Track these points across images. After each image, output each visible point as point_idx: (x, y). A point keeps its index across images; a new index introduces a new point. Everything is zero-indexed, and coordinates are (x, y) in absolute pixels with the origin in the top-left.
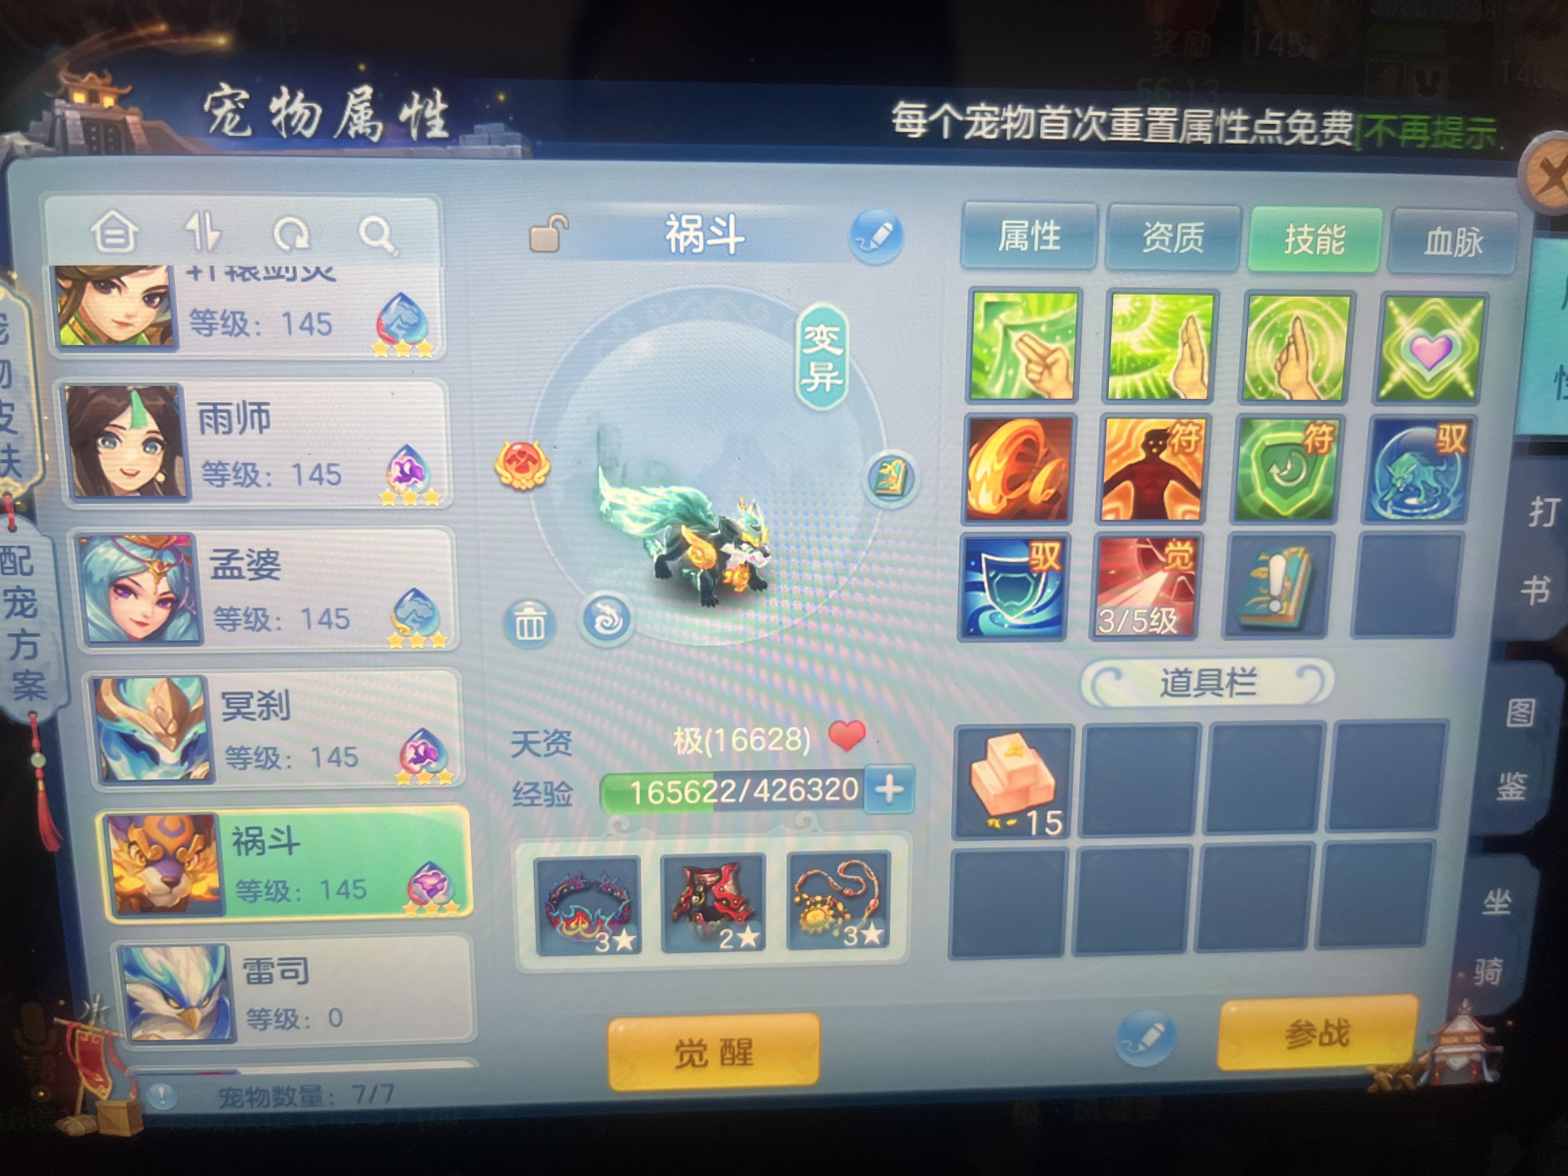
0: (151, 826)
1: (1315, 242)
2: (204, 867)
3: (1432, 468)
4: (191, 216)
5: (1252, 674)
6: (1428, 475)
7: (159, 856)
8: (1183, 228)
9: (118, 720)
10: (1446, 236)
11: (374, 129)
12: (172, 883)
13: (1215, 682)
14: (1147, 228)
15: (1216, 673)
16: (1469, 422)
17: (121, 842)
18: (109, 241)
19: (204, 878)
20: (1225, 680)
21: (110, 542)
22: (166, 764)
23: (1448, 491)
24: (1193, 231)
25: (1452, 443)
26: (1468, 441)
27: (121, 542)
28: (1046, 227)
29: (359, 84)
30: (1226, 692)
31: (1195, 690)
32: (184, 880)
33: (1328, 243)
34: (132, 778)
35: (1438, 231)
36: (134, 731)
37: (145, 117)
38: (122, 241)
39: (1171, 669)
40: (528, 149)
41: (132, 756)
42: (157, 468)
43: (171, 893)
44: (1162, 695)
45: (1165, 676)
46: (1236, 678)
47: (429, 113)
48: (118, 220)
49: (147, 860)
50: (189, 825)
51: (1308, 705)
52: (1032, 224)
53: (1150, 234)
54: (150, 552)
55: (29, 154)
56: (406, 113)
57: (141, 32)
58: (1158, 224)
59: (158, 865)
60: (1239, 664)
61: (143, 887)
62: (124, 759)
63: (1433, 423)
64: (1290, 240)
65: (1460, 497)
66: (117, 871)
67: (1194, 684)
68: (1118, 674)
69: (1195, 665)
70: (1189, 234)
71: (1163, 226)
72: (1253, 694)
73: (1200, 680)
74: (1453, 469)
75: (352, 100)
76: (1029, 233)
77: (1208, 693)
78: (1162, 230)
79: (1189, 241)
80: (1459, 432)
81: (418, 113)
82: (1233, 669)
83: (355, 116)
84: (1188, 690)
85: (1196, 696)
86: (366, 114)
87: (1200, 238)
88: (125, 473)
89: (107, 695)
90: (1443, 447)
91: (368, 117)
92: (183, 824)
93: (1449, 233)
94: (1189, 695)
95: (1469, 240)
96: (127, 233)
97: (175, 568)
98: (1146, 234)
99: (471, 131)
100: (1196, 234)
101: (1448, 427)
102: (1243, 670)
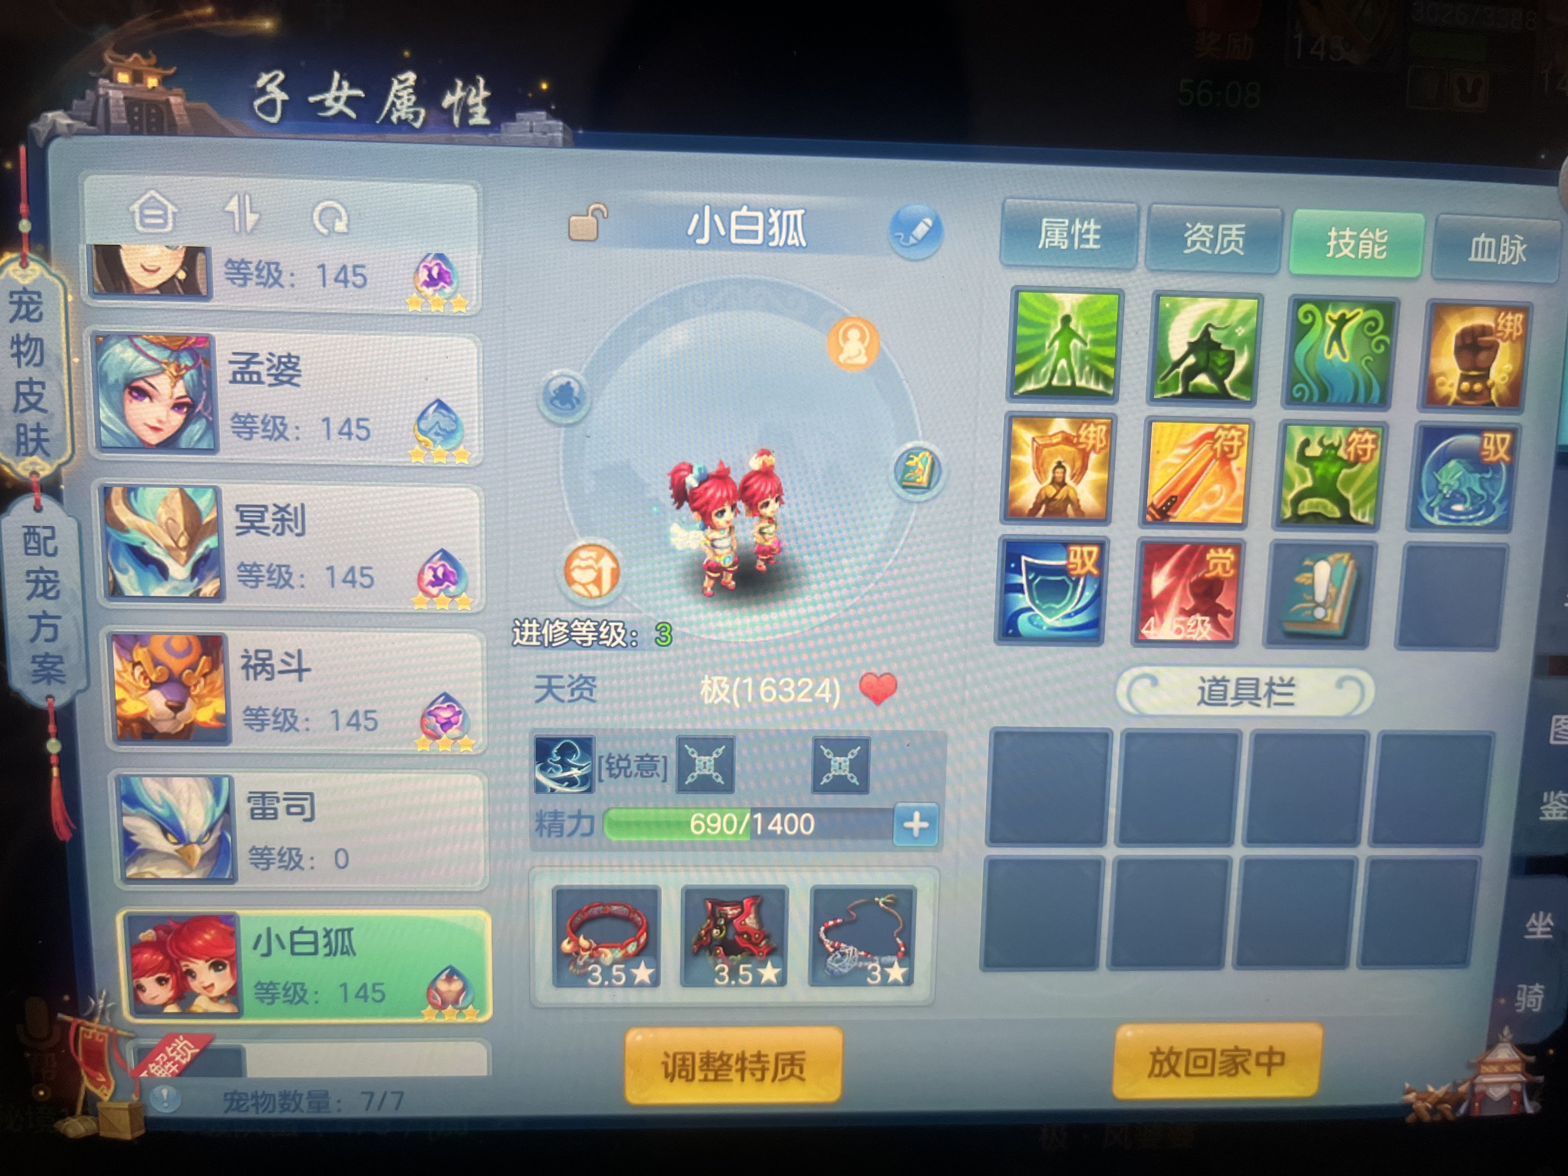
0: (157, 645)
1: (1357, 246)
2: (211, 691)
3: (1478, 476)
4: (231, 198)
5: (1290, 684)
6: (1474, 482)
7: (165, 678)
8: (1224, 229)
9: (127, 531)
10: (1490, 243)
11: (416, 115)
12: (177, 708)
13: (1253, 692)
14: (1188, 229)
15: (1254, 682)
16: (1514, 431)
17: (126, 663)
18: (148, 221)
19: (210, 703)
20: (1263, 689)
21: (127, 341)
22: (174, 579)
23: (1493, 498)
24: (1234, 232)
25: (1497, 452)
26: (1512, 451)
27: (138, 341)
28: (1086, 226)
29: (403, 71)
30: (1264, 702)
31: (1233, 699)
32: (190, 703)
33: (1370, 246)
34: (140, 594)
35: (1482, 238)
36: (144, 543)
37: (188, 99)
38: (160, 221)
39: (1208, 677)
40: (569, 138)
41: (141, 570)
42: (178, 265)
43: (174, 718)
44: (1199, 704)
45: (1202, 684)
46: (1274, 688)
47: (471, 101)
48: (159, 201)
49: (151, 682)
50: (196, 647)
51: (1348, 717)
52: (1072, 223)
53: (1191, 235)
54: (167, 353)
55: (71, 132)
56: (449, 100)
57: (188, 14)
58: (1198, 225)
59: (163, 688)
60: (1277, 673)
61: (146, 711)
62: (132, 572)
63: (1478, 431)
64: (1332, 243)
65: (1505, 504)
66: (120, 694)
67: (1231, 693)
68: (1154, 681)
69: (1232, 674)
70: (1230, 235)
71: (1204, 227)
72: (1292, 704)
73: (1237, 689)
74: (1497, 476)
75: (396, 86)
76: (1069, 232)
77: (1246, 702)
78: (1203, 231)
79: (1229, 242)
80: (1503, 440)
81: (460, 100)
82: (1271, 678)
83: (398, 102)
84: (1225, 698)
85: (1233, 705)
86: (409, 100)
87: (1241, 240)
88: (146, 270)
89: (117, 504)
90: (1488, 456)
91: (411, 104)
92: (190, 644)
93: (1493, 240)
94: (1226, 705)
95: (1513, 248)
96: (166, 214)
97: (193, 371)
98: (1186, 235)
99: (513, 119)
100: (1238, 236)
101: (1492, 436)
102: (1282, 679)
